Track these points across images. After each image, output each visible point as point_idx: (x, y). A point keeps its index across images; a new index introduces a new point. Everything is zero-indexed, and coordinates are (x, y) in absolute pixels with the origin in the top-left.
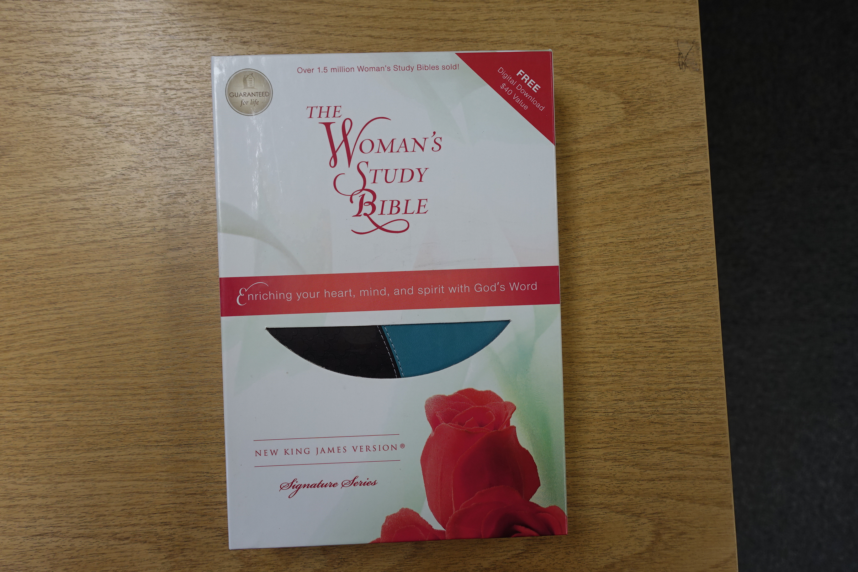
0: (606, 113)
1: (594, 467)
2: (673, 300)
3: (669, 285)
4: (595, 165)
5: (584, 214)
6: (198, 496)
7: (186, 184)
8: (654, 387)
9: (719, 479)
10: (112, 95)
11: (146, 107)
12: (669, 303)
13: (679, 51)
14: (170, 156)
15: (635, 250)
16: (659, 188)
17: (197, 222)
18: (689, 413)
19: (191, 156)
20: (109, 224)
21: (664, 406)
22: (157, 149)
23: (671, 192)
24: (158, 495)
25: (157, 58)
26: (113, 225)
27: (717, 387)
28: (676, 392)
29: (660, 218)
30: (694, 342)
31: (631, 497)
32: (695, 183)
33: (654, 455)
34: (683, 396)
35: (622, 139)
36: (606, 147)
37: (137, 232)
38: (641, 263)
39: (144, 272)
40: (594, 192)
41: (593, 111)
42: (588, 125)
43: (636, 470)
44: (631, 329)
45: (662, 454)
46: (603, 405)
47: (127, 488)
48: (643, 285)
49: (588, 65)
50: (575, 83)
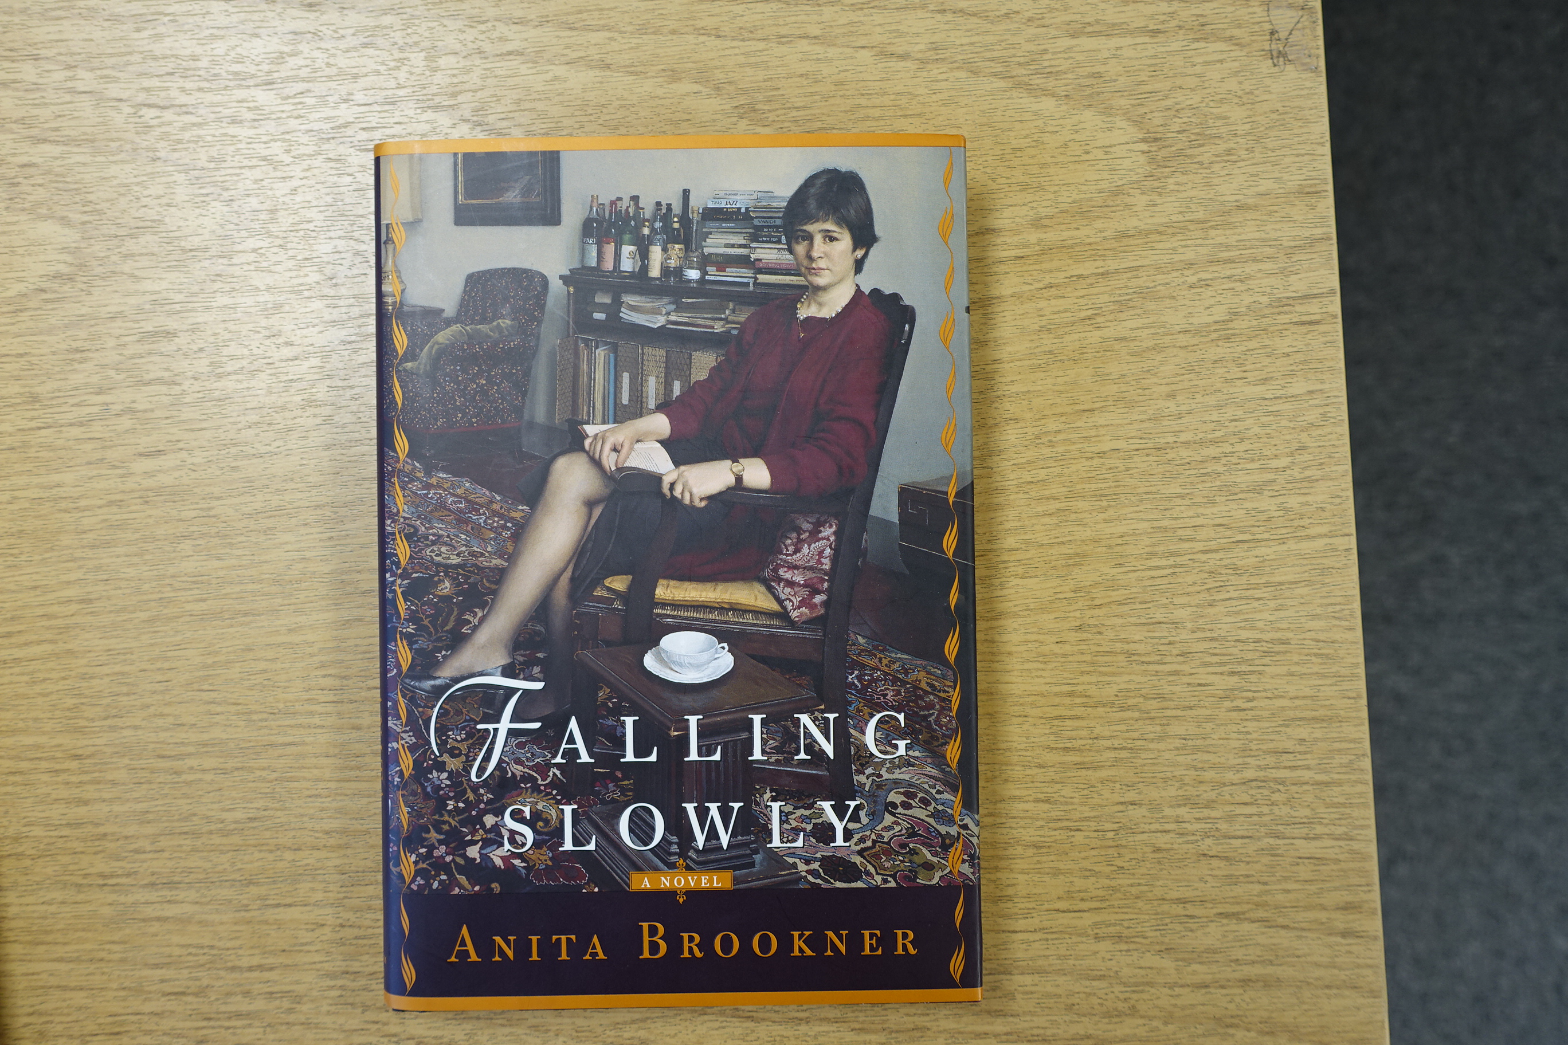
0: (1105, 162)
1: (1072, 952)
2: (1254, 580)
3: (1246, 546)
4: (1080, 277)
5: (1054, 385)
6: (189, 999)
7: (179, 312)
8: (1209, 775)
9: (1356, 987)
10: (23, 118)
11: (96, 144)
12: (1245, 587)
13: (1271, 27)
14: (144, 251)
15: (1168, 468)
16: (1225, 330)
17: (200, 395)
18: (1288, 835)
19: (191, 250)
20: (11, 397)
21: (1230, 818)
22: (117, 236)
23: (1250, 339)
24: (103, 993)
25: (121, 38)
26: (18, 401)
27: (1353, 777)
28: (1259, 787)
29: (1227, 397)
30: (1302, 676)
31: (1155, 1023)
32: (1305, 318)
33: (1208, 930)
34: (1276, 797)
35: (1140, 220)
36: (1105, 238)
37: (69, 416)
38: (1182, 497)
39: (83, 503)
40: (1076, 336)
41: (1076, 159)
42: (1064, 188)
43: (1167, 963)
44: (1157, 644)
45: (1226, 928)
46: (1092, 814)
47: (35, 977)
48: (1187, 545)
49: (1066, 56)
50: (1036, 97)
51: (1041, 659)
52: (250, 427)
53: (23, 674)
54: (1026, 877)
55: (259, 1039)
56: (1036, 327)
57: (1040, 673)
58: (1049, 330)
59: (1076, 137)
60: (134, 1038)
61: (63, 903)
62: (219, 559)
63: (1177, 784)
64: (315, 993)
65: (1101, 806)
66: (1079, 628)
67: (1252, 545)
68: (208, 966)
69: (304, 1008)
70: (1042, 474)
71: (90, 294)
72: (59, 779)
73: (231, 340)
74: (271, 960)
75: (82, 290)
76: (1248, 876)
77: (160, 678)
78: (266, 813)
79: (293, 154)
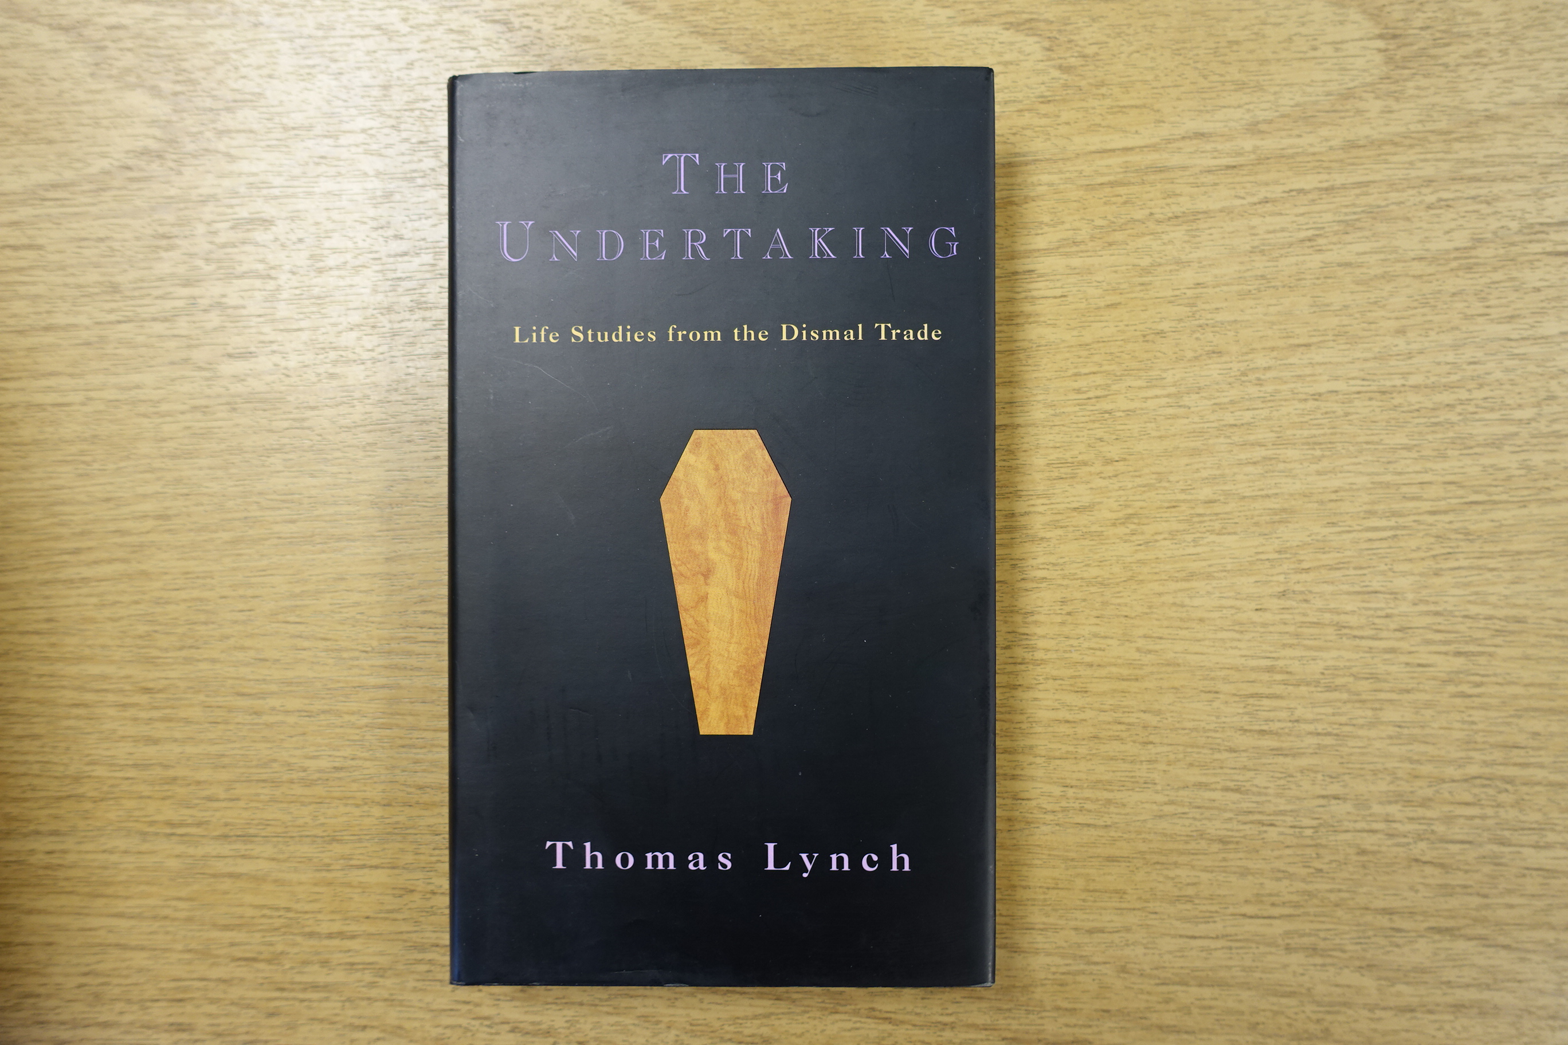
51: (1237, 628)
52: (352, 329)
53: (91, 595)
54: (1210, 876)
55: (336, 1015)
56: (1248, 247)
57: (1235, 644)
58: (1262, 252)
59: (1303, 30)
60: (198, 1006)
61: (126, 852)
62: (312, 476)
63: (1389, 778)
64: (401, 967)
65: (1299, 799)
66: (1283, 594)
67: (1488, 507)
68: (283, 930)
69: (388, 982)
70: (1248, 416)
71: (180, 173)
72: (127, 714)
73: (333, 231)
74: (353, 927)
75: (172, 169)
76: (1465, 887)
77: (241, 606)
78: (354, 763)
79: (411, 23)
